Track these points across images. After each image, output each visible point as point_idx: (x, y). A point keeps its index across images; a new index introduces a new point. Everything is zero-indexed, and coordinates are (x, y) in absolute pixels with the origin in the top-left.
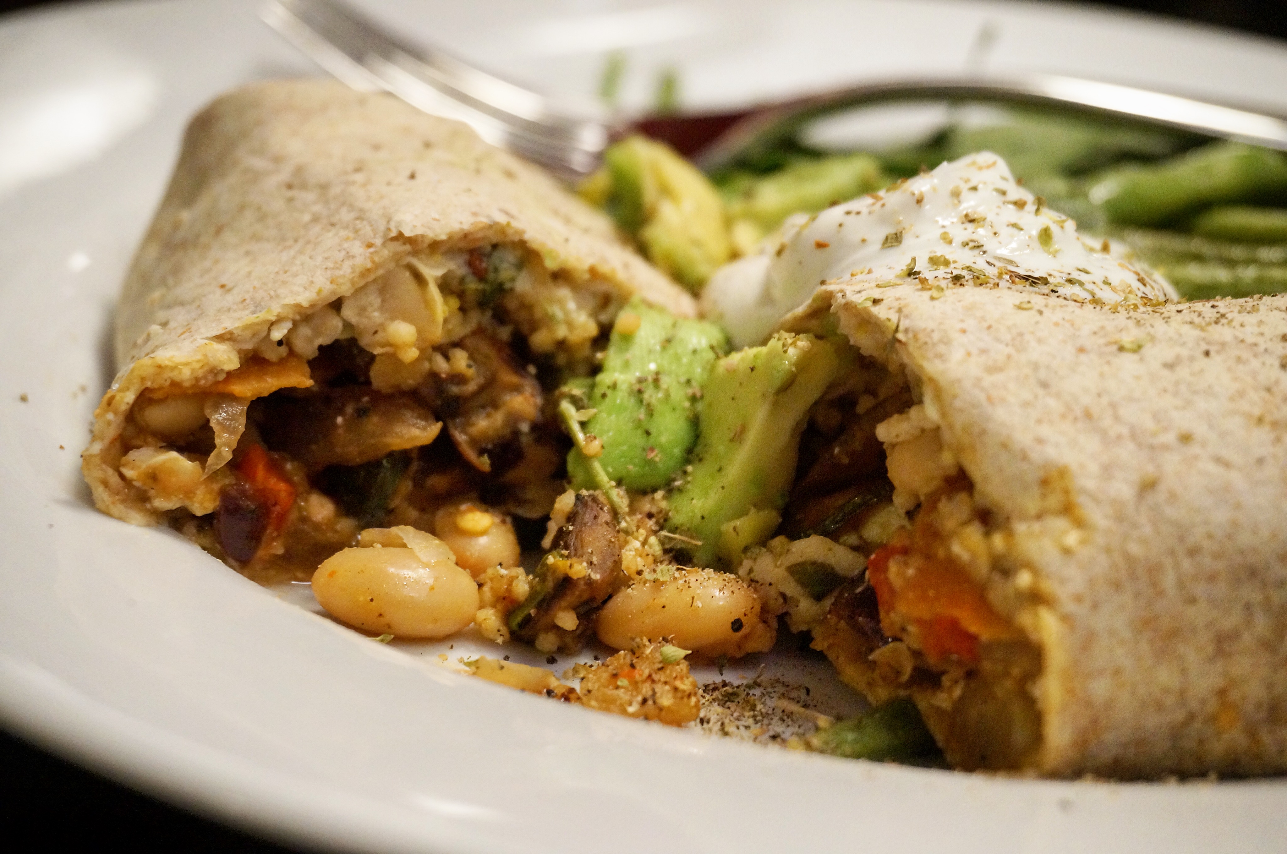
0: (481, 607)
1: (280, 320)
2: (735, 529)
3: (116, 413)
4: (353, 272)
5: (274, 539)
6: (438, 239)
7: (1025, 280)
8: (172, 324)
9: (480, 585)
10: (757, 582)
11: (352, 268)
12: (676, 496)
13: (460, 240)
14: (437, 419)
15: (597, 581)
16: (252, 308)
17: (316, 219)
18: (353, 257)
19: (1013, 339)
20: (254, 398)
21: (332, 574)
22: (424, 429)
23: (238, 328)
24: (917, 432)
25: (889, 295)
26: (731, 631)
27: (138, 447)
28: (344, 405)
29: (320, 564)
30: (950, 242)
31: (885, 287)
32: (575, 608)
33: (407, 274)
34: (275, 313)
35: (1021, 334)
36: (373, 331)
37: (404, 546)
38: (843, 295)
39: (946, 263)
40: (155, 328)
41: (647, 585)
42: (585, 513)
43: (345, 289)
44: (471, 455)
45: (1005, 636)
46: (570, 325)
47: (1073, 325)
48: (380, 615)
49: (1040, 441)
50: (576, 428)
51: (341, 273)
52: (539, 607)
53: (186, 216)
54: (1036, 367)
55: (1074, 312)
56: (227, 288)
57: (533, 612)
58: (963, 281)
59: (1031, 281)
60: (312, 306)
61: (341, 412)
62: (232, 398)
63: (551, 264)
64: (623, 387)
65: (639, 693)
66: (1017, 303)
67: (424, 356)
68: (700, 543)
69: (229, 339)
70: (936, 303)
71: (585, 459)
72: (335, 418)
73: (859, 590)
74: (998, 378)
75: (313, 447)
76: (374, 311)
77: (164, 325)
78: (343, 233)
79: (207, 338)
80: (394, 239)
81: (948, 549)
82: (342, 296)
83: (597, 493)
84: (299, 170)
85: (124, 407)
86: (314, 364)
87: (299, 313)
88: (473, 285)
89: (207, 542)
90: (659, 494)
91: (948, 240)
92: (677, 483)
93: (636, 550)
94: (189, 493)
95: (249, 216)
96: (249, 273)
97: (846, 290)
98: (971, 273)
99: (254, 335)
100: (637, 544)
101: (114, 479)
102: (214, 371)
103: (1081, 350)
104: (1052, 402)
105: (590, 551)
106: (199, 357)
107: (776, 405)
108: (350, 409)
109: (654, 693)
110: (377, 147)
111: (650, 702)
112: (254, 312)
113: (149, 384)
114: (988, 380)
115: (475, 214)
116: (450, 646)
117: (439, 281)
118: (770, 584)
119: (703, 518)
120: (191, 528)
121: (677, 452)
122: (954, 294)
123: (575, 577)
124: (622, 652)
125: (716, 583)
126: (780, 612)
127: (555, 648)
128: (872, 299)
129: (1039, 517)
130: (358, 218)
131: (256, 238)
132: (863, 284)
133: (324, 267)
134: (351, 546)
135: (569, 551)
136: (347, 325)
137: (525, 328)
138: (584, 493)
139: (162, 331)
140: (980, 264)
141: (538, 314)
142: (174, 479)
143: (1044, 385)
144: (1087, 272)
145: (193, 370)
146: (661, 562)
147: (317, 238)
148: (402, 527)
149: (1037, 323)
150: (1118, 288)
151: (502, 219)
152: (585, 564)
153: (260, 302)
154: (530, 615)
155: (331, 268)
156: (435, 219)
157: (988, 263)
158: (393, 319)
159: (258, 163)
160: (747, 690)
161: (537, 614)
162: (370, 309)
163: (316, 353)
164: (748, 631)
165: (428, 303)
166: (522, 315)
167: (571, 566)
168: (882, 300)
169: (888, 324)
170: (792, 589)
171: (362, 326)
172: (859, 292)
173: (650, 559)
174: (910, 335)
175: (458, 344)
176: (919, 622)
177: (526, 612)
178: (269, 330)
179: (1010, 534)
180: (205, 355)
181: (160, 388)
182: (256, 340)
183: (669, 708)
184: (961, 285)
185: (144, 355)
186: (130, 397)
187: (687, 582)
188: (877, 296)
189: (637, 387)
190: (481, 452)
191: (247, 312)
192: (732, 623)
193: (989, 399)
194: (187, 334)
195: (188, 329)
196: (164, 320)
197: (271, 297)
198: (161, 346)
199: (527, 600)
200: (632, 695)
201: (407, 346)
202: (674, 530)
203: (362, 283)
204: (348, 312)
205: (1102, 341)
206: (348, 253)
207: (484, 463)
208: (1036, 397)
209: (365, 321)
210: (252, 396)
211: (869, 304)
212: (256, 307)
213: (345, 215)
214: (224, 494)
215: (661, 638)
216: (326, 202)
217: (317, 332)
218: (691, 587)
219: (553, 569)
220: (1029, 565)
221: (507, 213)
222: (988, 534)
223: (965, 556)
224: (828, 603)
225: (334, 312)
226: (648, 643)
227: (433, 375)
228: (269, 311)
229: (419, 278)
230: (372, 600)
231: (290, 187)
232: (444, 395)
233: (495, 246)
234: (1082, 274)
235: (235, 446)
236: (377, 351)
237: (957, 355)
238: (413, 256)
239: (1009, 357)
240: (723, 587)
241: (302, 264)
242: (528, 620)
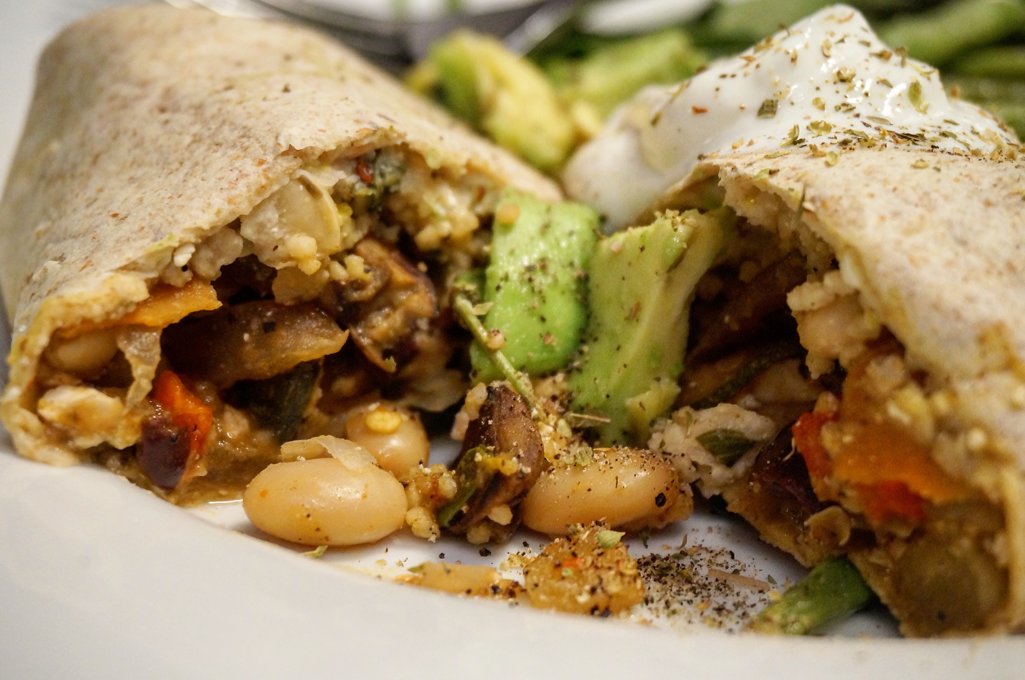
0: (409, 508)
1: (183, 244)
2: (641, 404)
3: (30, 356)
4: (249, 191)
5: (196, 462)
6: (327, 149)
7: (907, 139)
8: (69, 259)
9: (406, 486)
10: (670, 454)
11: (247, 187)
12: (575, 375)
13: (348, 148)
14: (344, 328)
15: (528, 474)
16: (152, 236)
17: (197, 140)
18: (247, 175)
19: (921, 199)
20: (166, 326)
21: (264, 494)
22: (331, 337)
23: (142, 257)
24: (831, 298)
25: (784, 165)
26: (656, 506)
27: (54, 387)
28: (249, 322)
29: (248, 484)
30: (823, 108)
31: (775, 158)
32: (508, 503)
33: (301, 187)
34: (178, 239)
35: (927, 194)
36: (273, 247)
37: (330, 456)
38: (733, 169)
39: (827, 128)
40: (52, 265)
41: (569, 469)
42: (500, 405)
43: (244, 208)
44: (375, 356)
45: (961, 497)
46: (451, 220)
47: (971, 179)
48: (318, 529)
49: (970, 299)
50: (474, 322)
51: (237, 192)
52: (470, 502)
53: (55, 146)
54: (949, 224)
55: (966, 166)
56: (120, 217)
57: (464, 509)
58: (851, 145)
59: (913, 140)
60: (212, 228)
61: (246, 329)
62: (144, 328)
63: (433, 163)
64: (514, 277)
65: (585, 582)
66: (913, 162)
67: (325, 267)
68: (608, 421)
69: (134, 269)
70: (832, 169)
71: (489, 353)
72: (242, 336)
73: (787, 457)
74: (918, 239)
75: (222, 366)
76: (274, 226)
77: (61, 259)
78: (231, 152)
79: (112, 271)
80: (285, 154)
81: (885, 412)
82: (241, 216)
83: (507, 383)
84: (168, 92)
85: (37, 351)
86: (216, 284)
87: (201, 237)
88: (362, 190)
89: (133, 473)
90: (560, 377)
91: (820, 105)
92: (576, 364)
93: (550, 434)
94: (111, 429)
95: (125, 142)
96: (141, 200)
97: (735, 163)
98: (854, 136)
99: (158, 263)
100: (550, 429)
101: (33, 422)
102: (124, 304)
103: (988, 204)
104: (973, 259)
105: (514, 444)
106: (107, 290)
107: (669, 282)
108: (255, 325)
109: (601, 580)
110: (240, 64)
111: (599, 591)
112: (155, 240)
113: (59, 324)
114: (909, 242)
115: (357, 122)
116: (385, 549)
117: (332, 192)
118: (683, 455)
119: (608, 396)
120: (114, 461)
121: (570, 334)
122: (848, 159)
123: (508, 473)
124: (557, 540)
125: (635, 461)
126: (694, 479)
127: (487, 540)
128: (768, 171)
129: (982, 375)
130: (243, 136)
131: (136, 163)
132: (751, 156)
133: (220, 187)
134: (275, 462)
135: (494, 447)
136: (247, 243)
137: (410, 229)
138: (496, 384)
139: (59, 266)
140: (858, 127)
141: (423, 212)
142: (95, 417)
143: (963, 243)
144: (955, 124)
145: (103, 306)
146: (573, 443)
147: (204, 159)
148: (322, 437)
149: (939, 180)
150: (986, 137)
151: (383, 124)
152: (515, 459)
153: (159, 229)
154: (461, 512)
155: (226, 189)
156: (321, 131)
157: (865, 124)
158: (292, 232)
159: (126, 90)
160: (676, 561)
161: (469, 511)
162: (269, 225)
163: (220, 274)
164: (671, 504)
165: (321, 214)
166: (407, 216)
167: (503, 463)
168: (778, 171)
169: (792, 194)
170: (703, 458)
171: (261, 243)
172: (751, 164)
173: (564, 441)
174: (818, 204)
175: (352, 251)
176: (860, 487)
177: (457, 509)
178: (173, 256)
179: (953, 395)
180: (113, 289)
181: (72, 327)
182: (161, 267)
183: (617, 595)
184: (851, 149)
185: (45, 293)
186: (43, 340)
187: (608, 463)
188: (773, 168)
189: (527, 276)
190: (386, 354)
191: (147, 241)
192: (656, 498)
193: (912, 260)
194: (89, 268)
195: (88, 263)
196: (59, 255)
197: (170, 223)
198: (63, 282)
199: (455, 497)
200: (579, 585)
201: (308, 258)
202: (581, 410)
203: (259, 201)
204: (248, 231)
205: (1004, 193)
206: (240, 171)
207: (391, 364)
208: (957, 254)
209: (264, 237)
210: (164, 324)
211: (766, 176)
212: (156, 234)
213: (227, 134)
214: (146, 427)
215: (593, 523)
216: (205, 123)
217: (219, 253)
218: (613, 468)
219: (483, 466)
220: (977, 424)
221: (387, 119)
222: (928, 395)
223: (905, 419)
224: (741, 467)
225: (233, 231)
226: (582, 529)
227: (334, 284)
228: (171, 237)
229: (311, 189)
230: (308, 516)
231: (163, 110)
232: (344, 303)
233: (378, 152)
234: (951, 125)
235: (152, 376)
236: (279, 266)
237: (871, 220)
238: (304, 169)
239: (922, 218)
240: (644, 465)
241: (195, 187)
242: (459, 516)
